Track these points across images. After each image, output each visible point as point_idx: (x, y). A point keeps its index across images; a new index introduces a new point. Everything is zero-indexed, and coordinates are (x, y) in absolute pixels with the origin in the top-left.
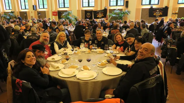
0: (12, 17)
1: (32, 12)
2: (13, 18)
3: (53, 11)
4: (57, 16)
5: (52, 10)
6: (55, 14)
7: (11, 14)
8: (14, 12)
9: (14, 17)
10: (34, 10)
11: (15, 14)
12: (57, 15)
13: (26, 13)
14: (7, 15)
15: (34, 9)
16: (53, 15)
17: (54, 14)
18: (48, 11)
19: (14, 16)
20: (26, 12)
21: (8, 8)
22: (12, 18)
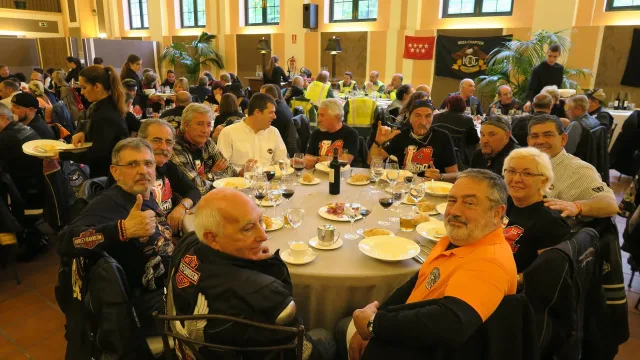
0: (201, 60)
1: (294, 38)
2: (207, 62)
3: (411, 34)
4: (432, 63)
5: (403, 27)
6: (423, 48)
7: (200, 45)
8: (213, 37)
9: (212, 60)
10: (305, 30)
11: (217, 46)
12: (430, 58)
13: (265, 41)
14: (186, 50)
15: (306, 24)
16: (408, 55)
17: (413, 48)
18: (381, 36)
19: (213, 56)
20: (268, 36)
21: (189, 20)
22: (204, 63)
